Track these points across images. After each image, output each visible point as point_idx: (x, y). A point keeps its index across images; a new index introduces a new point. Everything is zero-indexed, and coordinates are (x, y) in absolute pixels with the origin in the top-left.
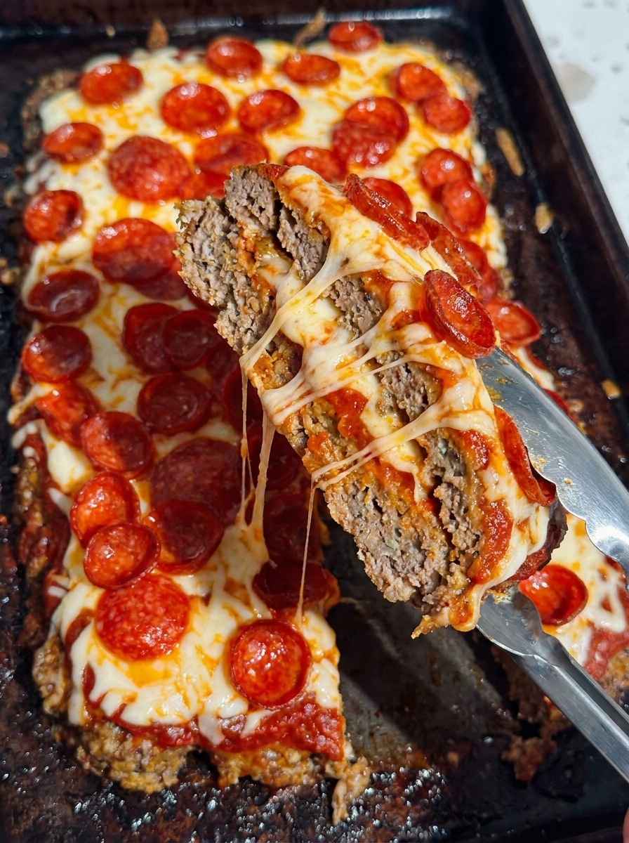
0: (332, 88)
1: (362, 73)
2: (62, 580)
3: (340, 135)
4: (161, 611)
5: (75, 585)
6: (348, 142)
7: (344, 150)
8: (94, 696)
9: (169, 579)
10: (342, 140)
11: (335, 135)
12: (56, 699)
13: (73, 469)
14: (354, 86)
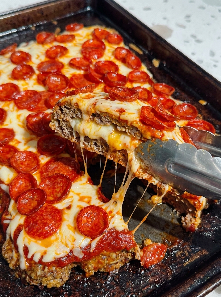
0: (74, 42)
1: (81, 36)
2: (8, 217)
3: (84, 52)
4: (50, 217)
5: (14, 217)
6: (87, 53)
7: (87, 56)
8: (29, 256)
9: (51, 206)
10: (86, 53)
11: (82, 52)
12: (13, 262)
13: (9, 175)
14: (80, 40)
